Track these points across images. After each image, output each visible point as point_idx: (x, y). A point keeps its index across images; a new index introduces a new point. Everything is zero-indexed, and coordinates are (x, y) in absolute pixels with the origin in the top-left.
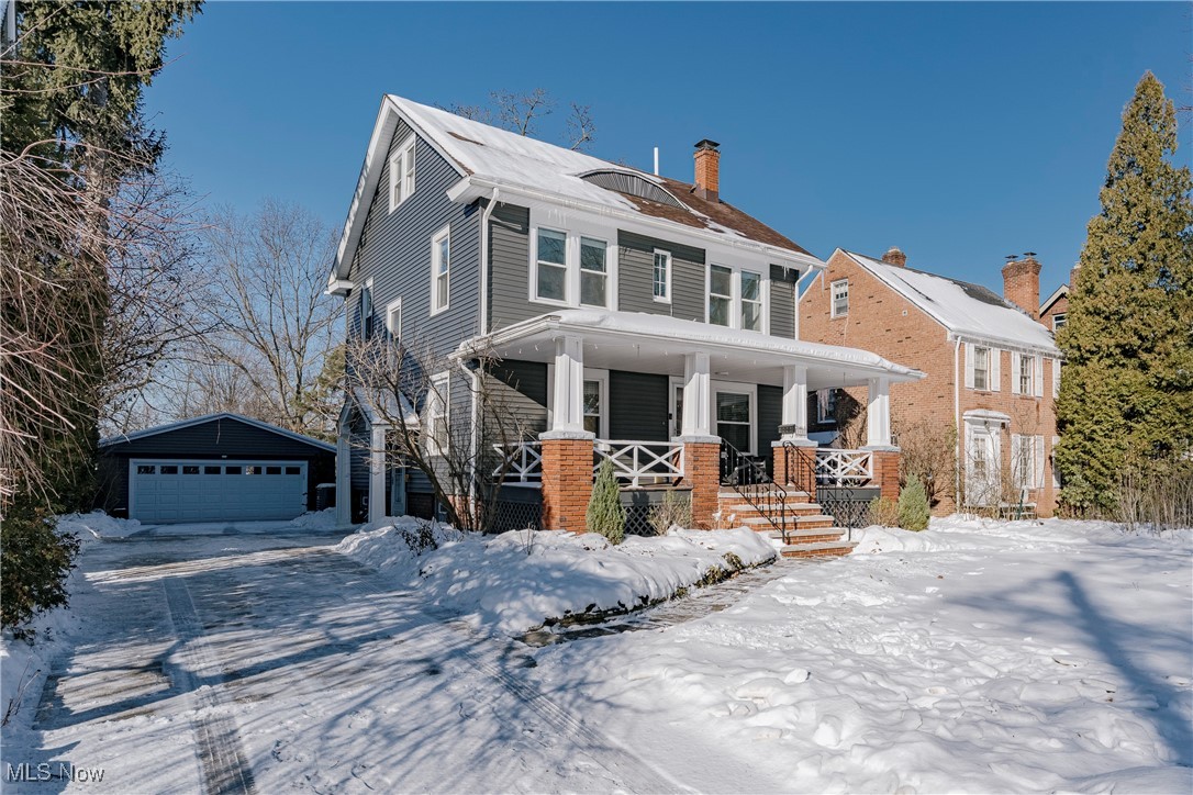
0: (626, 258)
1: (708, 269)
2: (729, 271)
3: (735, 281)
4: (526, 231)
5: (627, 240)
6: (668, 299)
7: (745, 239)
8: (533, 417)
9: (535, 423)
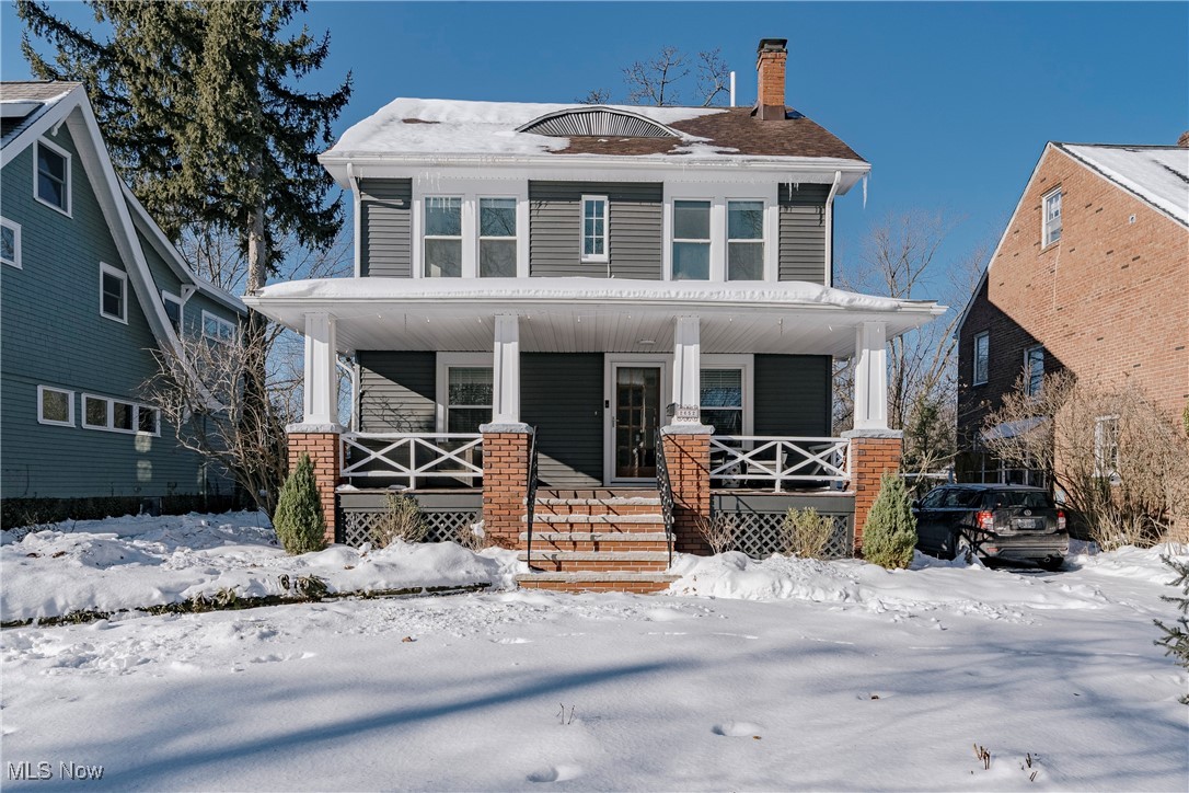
0: (541, 213)
1: (668, 209)
2: (708, 204)
3: (718, 217)
4: (408, 206)
5: (540, 191)
6: (604, 257)
7: (740, 157)
8: (419, 413)
9: (421, 419)
